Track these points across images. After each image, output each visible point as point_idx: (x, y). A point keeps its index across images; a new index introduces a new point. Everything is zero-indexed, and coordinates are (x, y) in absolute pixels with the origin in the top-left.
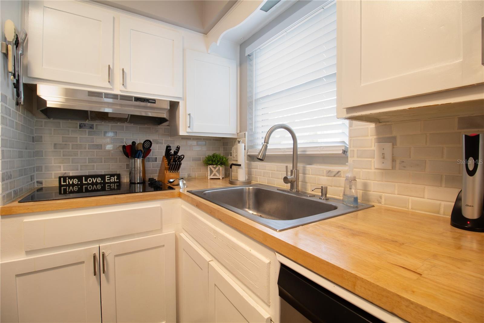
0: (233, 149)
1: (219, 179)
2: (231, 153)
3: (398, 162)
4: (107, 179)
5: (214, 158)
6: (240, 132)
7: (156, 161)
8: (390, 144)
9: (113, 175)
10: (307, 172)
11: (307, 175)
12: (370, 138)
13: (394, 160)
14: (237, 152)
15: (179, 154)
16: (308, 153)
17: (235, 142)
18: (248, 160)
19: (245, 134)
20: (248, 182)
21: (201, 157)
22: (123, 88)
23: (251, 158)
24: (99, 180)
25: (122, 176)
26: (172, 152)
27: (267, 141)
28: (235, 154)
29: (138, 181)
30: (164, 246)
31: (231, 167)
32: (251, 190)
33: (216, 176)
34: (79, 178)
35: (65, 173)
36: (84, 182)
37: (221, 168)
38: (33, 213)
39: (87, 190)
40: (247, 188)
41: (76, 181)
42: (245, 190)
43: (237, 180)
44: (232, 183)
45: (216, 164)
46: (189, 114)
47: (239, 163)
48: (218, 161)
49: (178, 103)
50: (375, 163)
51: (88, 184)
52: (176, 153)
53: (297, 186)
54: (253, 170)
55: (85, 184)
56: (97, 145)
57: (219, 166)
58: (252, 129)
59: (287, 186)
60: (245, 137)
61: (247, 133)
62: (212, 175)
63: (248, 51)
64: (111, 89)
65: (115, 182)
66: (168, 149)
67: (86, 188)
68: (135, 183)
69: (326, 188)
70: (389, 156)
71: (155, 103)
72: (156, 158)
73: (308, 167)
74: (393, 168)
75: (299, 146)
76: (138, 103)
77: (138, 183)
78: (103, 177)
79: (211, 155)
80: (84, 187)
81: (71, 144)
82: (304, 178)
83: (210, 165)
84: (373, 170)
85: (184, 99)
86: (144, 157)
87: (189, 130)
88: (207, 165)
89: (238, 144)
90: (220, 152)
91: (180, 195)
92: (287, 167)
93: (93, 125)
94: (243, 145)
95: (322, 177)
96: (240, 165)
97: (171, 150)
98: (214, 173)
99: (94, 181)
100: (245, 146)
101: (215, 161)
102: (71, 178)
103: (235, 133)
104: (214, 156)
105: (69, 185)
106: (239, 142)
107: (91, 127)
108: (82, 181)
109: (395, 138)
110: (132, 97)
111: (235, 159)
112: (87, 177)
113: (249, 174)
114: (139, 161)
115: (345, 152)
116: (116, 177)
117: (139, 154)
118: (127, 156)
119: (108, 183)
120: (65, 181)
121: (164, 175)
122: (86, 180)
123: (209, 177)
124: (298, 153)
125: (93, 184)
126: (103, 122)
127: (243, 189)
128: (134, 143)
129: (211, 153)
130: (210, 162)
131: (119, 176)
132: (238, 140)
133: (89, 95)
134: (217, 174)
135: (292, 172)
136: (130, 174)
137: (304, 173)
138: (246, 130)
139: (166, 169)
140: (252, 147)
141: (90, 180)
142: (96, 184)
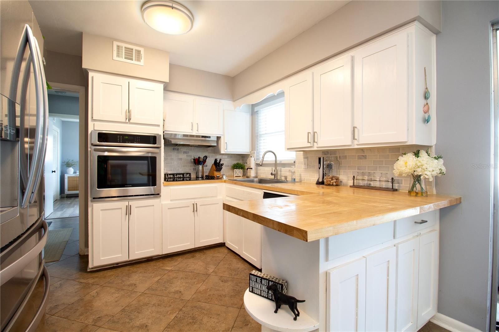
0: (248, 160)
1: (240, 176)
2: (246, 162)
3: (309, 165)
4: (185, 175)
5: (237, 165)
6: (252, 151)
7: (207, 167)
8: (307, 159)
9: (187, 174)
10: (282, 171)
11: (282, 172)
12: (301, 157)
13: (308, 165)
14: (250, 162)
15: (221, 163)
16: (282, 162)
17: (249, 156)
18: (256, 166)
19: (254, 152)
20: (256, 177)
21: (230, 165)
22: (197, 132)
23: (258, 165)
24: (182, 176)
25: (191, 174)
26: (218, 162)
27: (263, 158)
28: (249, 163)
29: (200, 177)
30: (218, 203)
31: (247, 170)
32: (257, 180)
33: (239, 175)
34: (173, 174)
35: (167, 172)
36: (175, 177)
37: (241, 171)
38: (173, 185)
39: (176, 181)
40: (255, 179)
41: (172, 176)
42: (254, 180)
43: (250, 176)
44: (248, 177)
45: (239, 168)
46: (226, 143)
47: (251, 167)
48: (240, 167)
49: (220, 137)
50: (303, 166)
51: (177, 178)
52: (220, 162)
53: (277, 177)
54: (258, 171)
55: (176, 178)
56: (180, 159)
57: (240, 169)
58: (258, 150)
59: (273, 177)
60: (254, 154)
61: (255, 152)
62: (236, 174)
63: (256, 109)
64: (192, 133)
65: (188, 177)
66: (216, 160)
67: (176, 180)
68: (199, 178)
69: (287, 176)
70: (306, 163)
71: (210, 138)
72: (207, 165)
73: (283, 169)
74: (308, 168)
75: (277, 159)
76: (203, 139)
77: (200, 178)
78: (183, 174)
79: (235, 163)
80: (175, 179)
81: (169, 158)
82: (281, 173)
83: (235, 169)
84: (302, 169)
85: (223, 135)
86: (203, 164)
87: (226, 151)
88: (234, 169)
89: (251, 158)
90: (240, 162)
91: (225, 182)
92: (272, 168)
93: (178, 149)
94: (254, 158)
95: (287, 173)
96: (252, 168)
97: (217, 161)
98: (238, 173)
99: (180, 176)
100: (254, 159)
101: (238, 167)
102: (170, 174)
103: (249, 151)
104: (237, 164)
105: (169, 178)
106: (251, 157)
107: (178, 150)
108: (174, 177)
109: (308, 157)
110: (200, 136)
111: (249, 166)
112: (177, 174)
113: (257, 173)
114: (201, 167)
115: (295, 162)
116: (189, 175)
117: (201, 163)
118: (195, 164)
119: (185, 177)
120: (167, 176)
121: (213, 173)
122: (176, 176)
123: (235, 176)
124: (277, 162)
125: (179, 178)
126: (183, 147)
127: (253, 180)
128: (199, 157)
129: (235, 162)
130: (236, 167)
131: (190, 174)
132: (250, 155)
133: (183, 136)
134: (239, 174)
135: (275, 170)
136: (196, 173)
137: (281, 171)
138: (255, 151)
139: (214, 170)
140: (258, 159)
141: (178, 176)
142: (180, 178)
